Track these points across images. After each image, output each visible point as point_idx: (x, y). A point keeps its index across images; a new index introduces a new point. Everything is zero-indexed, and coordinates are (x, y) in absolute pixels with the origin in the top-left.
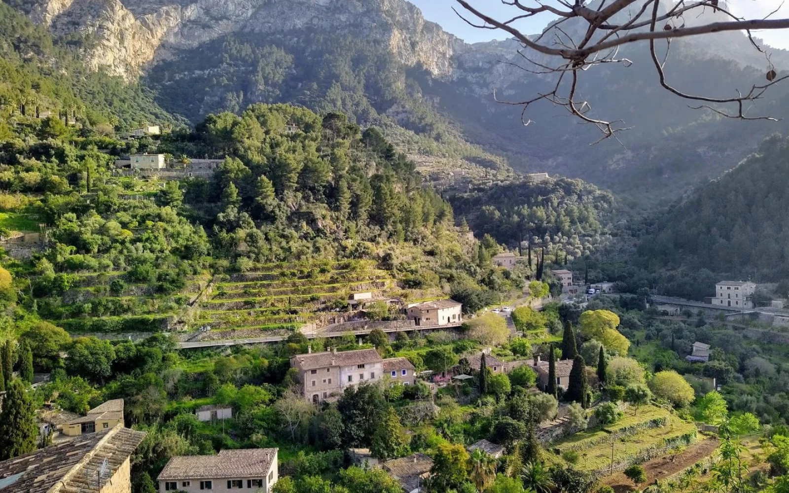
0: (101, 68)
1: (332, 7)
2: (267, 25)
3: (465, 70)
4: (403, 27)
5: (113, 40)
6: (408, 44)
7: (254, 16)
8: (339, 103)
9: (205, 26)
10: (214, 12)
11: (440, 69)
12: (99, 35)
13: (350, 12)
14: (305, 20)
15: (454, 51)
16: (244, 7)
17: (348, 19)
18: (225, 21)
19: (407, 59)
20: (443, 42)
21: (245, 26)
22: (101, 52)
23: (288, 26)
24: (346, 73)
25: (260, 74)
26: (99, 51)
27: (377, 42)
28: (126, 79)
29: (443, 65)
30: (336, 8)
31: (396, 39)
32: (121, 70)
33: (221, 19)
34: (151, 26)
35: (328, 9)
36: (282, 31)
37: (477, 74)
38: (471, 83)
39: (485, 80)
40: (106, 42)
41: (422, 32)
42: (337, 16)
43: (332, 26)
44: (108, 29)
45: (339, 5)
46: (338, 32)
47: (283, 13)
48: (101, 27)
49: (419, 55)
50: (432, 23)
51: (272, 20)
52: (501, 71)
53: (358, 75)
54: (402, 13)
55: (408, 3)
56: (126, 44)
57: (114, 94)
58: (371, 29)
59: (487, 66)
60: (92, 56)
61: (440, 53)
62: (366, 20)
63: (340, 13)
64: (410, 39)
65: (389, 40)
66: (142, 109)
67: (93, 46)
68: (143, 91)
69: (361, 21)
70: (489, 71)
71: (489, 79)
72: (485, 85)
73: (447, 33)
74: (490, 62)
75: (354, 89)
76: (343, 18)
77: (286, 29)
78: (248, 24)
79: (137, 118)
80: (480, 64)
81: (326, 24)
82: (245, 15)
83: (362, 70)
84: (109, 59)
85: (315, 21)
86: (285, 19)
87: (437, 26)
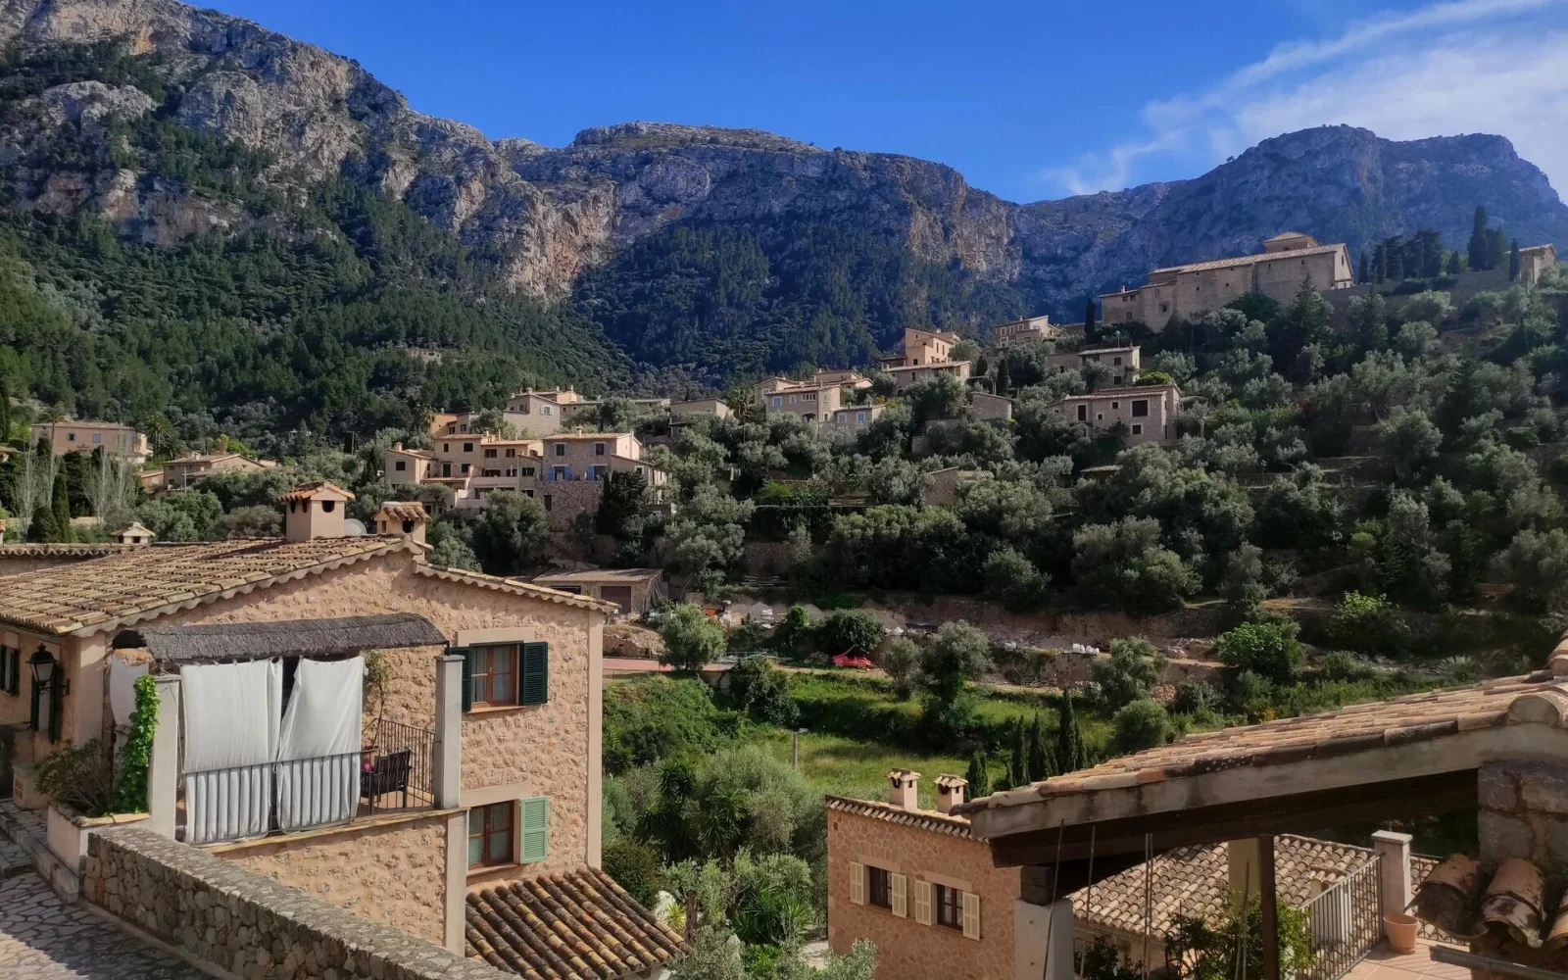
0: (519, 288)
1: (826, 180)
2: (730, 208)
3: (1033, 260)
4: (932, 203)
5: (533, 248)
6: (938, 230)
7: (713, 195)
8: (828, 338)
9: (646, 214)
10: (657, 191)
11: (990, 262)
12: (517, 245)
13: (852, 189)
14: (786, 200)
15: (1017, 230)
16: (699, 183)
17: (848, 198)
18: (672, 204)
19: (935, 254)
20: (997, 219)
21: (700, 210)
22: (519, 265)
23: (761, 209)
24: (841, 288)
25: (722, 291)
26: (516, 266)
27: (889, 232)
28: (548, 302)
29: (997, 255)
30: (832, 181)
31: (920, 223)
32: (541, 288)
33: (667, 201)
34: (576, 219)
35: (820, 181)
36: (753, 216)
37: (1052, 267)
38: (1042, 281)
39: (1065, 277)
40: (525, 254)
41: (963, 208)
42: (832, 193)
43: (825, 209)
44: (528, 234)
45: (836, 176)
46: (834, 217)
47: (755, 190)
48: (519, 232)
49: (956, 245)
50: (979, 192)
51: (738, 201)
52: (1091, 262)
53: (857, 290)
54: (932, 182)
55: (942, 166)
56: (547, 250)
57: (541, 328)
58: (882, 214)
59: (1069, 254)
60: (510, 273)
61: (992, 237)
62: (875, 199)
63: (837, 189)
64: (942, 221)
65: (908, 225)
66: (574, 346)
67: (511, 260)
68: (568, 315)
69: (868, 201)
70: (1074, 262)
71: (1072, 274)
72: (1066, 284)
73: (1005, 203)
74: (1074, 249)
75: (849, 314)
76: (841, 196)
77: (758, 214)
78: (705, 207)
79: (571, 360)
80: (1059, 252)
81: (816, 206)
82: (700, 194)
83: (864, 282)
84: (528, 274)
85: (800, 202)
86: (757, 199)
87: (987, 195)
